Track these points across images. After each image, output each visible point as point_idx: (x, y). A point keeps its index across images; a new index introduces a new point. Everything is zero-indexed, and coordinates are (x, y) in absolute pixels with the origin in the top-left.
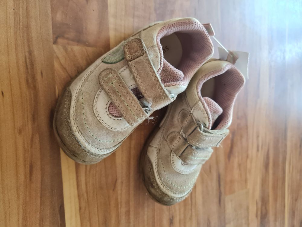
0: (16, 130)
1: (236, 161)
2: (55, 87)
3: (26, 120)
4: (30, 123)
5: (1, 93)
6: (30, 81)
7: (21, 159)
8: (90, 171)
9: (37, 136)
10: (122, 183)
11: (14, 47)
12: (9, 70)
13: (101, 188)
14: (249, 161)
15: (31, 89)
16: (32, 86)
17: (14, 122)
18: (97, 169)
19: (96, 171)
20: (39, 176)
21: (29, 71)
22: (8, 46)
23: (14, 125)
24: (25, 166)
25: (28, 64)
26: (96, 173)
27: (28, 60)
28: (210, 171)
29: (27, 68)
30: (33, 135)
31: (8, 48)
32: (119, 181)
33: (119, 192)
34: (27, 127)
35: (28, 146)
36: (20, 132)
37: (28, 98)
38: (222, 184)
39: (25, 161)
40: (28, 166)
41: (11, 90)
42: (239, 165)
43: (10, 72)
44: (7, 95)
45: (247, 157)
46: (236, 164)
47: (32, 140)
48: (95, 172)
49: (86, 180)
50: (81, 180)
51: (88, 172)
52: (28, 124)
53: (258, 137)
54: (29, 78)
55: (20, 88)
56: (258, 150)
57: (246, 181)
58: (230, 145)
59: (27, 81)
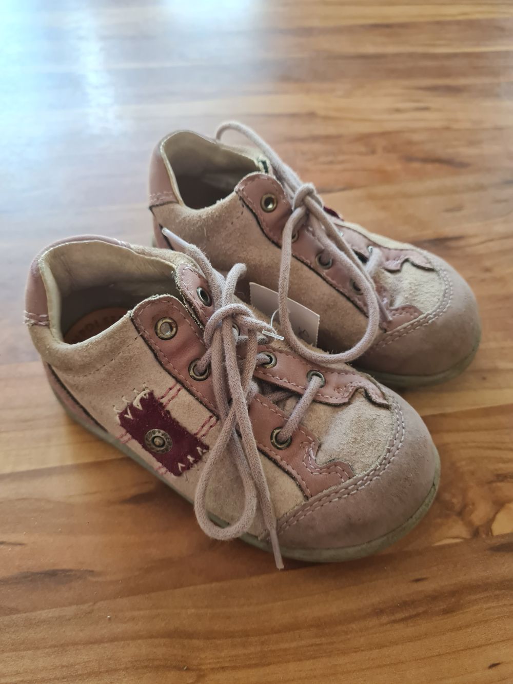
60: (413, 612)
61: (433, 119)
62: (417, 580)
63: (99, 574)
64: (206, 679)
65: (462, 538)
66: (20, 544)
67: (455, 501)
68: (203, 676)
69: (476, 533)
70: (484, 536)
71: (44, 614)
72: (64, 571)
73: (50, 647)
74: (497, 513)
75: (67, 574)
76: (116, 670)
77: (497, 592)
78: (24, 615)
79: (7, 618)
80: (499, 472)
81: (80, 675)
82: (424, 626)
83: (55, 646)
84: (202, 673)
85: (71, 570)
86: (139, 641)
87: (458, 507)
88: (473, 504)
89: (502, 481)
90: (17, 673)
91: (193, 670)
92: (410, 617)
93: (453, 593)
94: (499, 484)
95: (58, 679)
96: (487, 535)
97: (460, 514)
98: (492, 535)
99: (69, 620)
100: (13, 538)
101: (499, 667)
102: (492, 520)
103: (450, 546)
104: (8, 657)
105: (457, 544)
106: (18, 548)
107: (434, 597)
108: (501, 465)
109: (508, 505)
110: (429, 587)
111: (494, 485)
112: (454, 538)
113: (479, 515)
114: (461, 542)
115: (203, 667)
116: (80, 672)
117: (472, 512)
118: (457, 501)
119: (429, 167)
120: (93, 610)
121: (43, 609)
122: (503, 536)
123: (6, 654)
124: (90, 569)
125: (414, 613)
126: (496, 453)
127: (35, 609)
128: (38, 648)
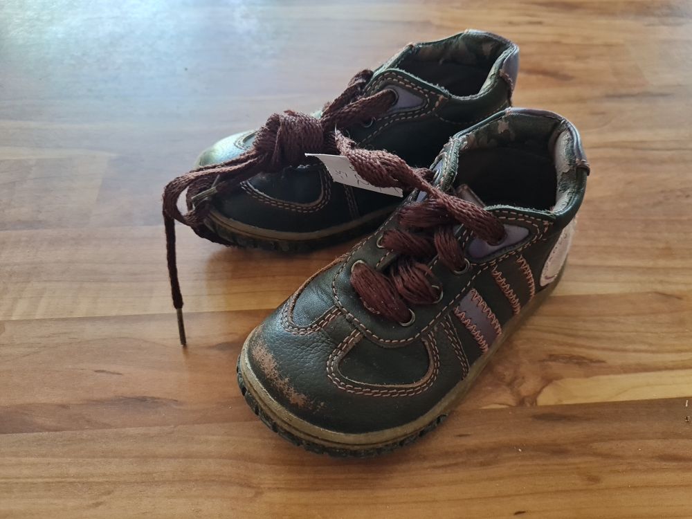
0: (590, 487)
1: (570, 65)
2: (485, 410)
3: (566, 467)
4: (571, 460)
5: (519, 515)
6: (481, 459)
7: (652, 477)
8: (651, 344)
9: (595, 445)
10: (661, 282)
11: (416, 489)
12: (465, 499)
13: (681, 322)
14: (565, 41)
15: (499, 458)
16: (492, 455)
17: (574, 491)
18: (642, 329)
19: (647, 332)
20: (681, 442)
21: (460, 460)
22: (415, 502)
23: (581, 490)
24: (663, 470)
25: (447, 463)
26: (652, 333)
27: (440, 463)
28: (603, 113)
29: (456, 464)
30: (596, 454)
31: (420, 502)
32: (659, 288)
33: (682, 288)
34: (582, 466)
35: (621, 464)
36: (595, 479)
37: (519, 463)
38: (623, 91)
39: (653, 470)
40: (664, 464)
41: (509, 496)
42: (578, 58)
43: (471, 499)
44: (520, 504)
45: (557, 43)
46: (578, 65)
47: (606, 456)
48: (649, 335)
49: (669, 352)
50: (673, 361)
51: (654, 348)
52: (574, 464)
53: (511, 23)
54: (475, 461)
55: (501, 478)
56: (540, 23)
57: (609, 46)
58: (541, 77)
59: (482, 464)
60: (452, 461)
61: (546, 33)
62: (461, 436)
63: (181, 404)
64: (263, 495)
65: (507, 405)
66: (118, 374)
67: (506, 373)
68: (262, 493)
69: (521, 402)
70: (528, 405)
71: (132, 431)
72: (153, 398)
73: (135, 457)
74: (543, 387)
75: (156, 400)
76: (187, 481)
77: (532, 453)
78: (115, 430)
79: (100, 431)
80: (553, 353)
81: (157, 481)
82: (462, 474)
83: (138, 457)
84: (260, 491)
85: (159, 398)
86: (210, 460)
87: (508, 379)
88: (523, 378)
89: (554, 360)
90: (104, 475)
91: (253, 487)
92: (450, 465)
93: (492, 450)
94: (550, 363)
95: (138, 483)
96: (532, 404)
97: (510, 384)
98: (536, 404)
99: (152, 437)
100: (113, 368)
101: (524, 515)
102: (539, 392)
103: (495, 411)
104: (98, 462)
105: (502, 410)
106: (115, 377)
107: (473, 452)
108: (556, 347)
109: (555, 382)
110: (471, 442)
111: (546, 363)
112: (500, 404)
113: (527, 388)
114: (507, 409)
115: (262, 486)
116: (156, 479)
117: (521, 384)
118: (508, 375)
119: (533, 78)
120: (172, 432)
121: (130, 427)
122: (546, 407)
123: (96, 460)
124: (174, 399)
125: (454, 462)
126: (552, 336)
127: (124, 426)
128: (124, 457)
